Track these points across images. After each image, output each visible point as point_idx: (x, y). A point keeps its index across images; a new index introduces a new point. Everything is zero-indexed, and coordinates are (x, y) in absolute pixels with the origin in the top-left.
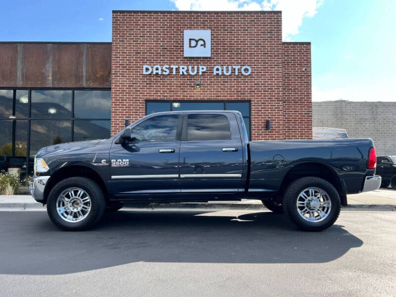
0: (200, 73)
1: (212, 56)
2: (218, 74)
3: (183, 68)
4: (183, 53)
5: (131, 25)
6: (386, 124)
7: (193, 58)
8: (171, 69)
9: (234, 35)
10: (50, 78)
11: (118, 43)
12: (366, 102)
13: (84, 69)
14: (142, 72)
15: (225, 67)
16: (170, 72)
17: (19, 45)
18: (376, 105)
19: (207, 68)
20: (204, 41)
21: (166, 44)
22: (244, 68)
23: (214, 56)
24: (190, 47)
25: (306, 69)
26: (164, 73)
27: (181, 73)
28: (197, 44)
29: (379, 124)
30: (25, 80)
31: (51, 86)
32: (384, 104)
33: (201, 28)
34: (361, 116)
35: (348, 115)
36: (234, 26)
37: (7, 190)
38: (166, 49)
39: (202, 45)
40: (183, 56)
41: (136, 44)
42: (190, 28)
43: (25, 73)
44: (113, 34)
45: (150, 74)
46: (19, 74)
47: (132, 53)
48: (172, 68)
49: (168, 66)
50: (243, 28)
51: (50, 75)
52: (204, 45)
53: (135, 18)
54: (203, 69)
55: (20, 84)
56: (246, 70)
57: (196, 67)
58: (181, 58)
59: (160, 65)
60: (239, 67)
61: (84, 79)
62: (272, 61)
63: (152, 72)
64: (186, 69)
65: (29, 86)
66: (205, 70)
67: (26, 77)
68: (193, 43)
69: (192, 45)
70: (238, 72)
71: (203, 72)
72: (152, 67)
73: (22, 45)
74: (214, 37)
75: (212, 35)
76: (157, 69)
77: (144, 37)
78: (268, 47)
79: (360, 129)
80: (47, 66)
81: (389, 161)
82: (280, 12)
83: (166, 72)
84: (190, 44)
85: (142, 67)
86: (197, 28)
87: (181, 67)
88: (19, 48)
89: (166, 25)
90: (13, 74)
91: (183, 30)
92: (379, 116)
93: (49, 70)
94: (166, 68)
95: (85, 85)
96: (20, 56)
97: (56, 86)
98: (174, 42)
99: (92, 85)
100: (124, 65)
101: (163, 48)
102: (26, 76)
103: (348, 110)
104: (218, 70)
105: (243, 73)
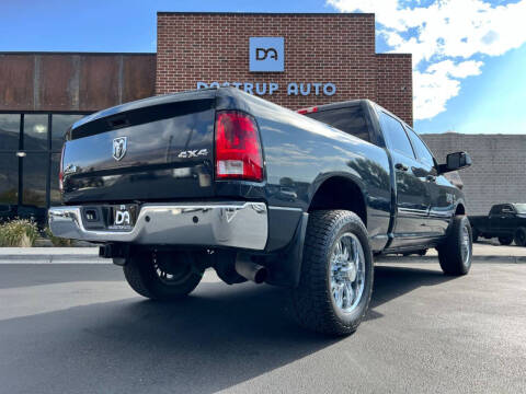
0: (271, 93)
1: (285, 70)
2: (293, 94)
3: (249, 86)
4: (248, 67)
5: (182, 30)
6: (508, 163)
7: (261, 73)
9: (313, 43)
10: (77, 99)
11: (165, 54)
12: (482, 135)
13: (120, 87)
15: (302, 85)
17: (36, 56)
18: (495, 139)
19: (279, 86)
20: (276, 52)
21: (226, 55)
22: (326, 86)
23: (288, 71)
24: (257, 59)
25: (405, 88)
28: (266, 56)
29: (499, 163)
30: (43, 100)
31: (77, 110)
32: (506, 137)
33: (271, 34)
36: (314, 32)
37: (23, 242)
38: (227, 61)
39: (272, 57)
40: (248, 70)
41: (187, 55)
43: (43, 93)
44: (158, 42)
46: (36, 93)
47: (183, 66)
50: (326, 35)
51: (77, 94)
52: (276, 57)
53: (187, 22)
54: (274, 87)
55: (37, 106)
56: (329, 89)
57: (265, 85)
58: (245, 73)
59: (219, 82)
60: (321, 85)
61: (120, 100)
62: (363, 77)
64: (252, 87)
65: (49, 109)
66: (276, 88)
67: (45, 98)
68: (262, 54)
69: (260, 57)
70: (319, 92)
71: (274, 91)
72: (209, 85)
73: (40, 56)
74: (288, 46)
75: (285, 43)
77: (199, 46)
78: (357, 59)
80: (73, 83)
82: (373, 15)
84: (257, 55)
85: (196, 85)
86: (265, 35)
87: (246, 85)
88: (36, 60)
89: (226, 31)
90: (28, 93)
91: (248, 37)
92: (499, 154)
93: (75, 89)
96: (37, 71)
97: (85, 109)
98: (237, 52)
100: (172, 82)
101: (222, 61)
102: (45, 96)
104: (293, 88)
105: (326, 92)
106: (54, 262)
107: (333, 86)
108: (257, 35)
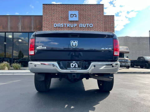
1: (79, 20)
2: (81, 27)
4: (68, 19)
5: (50, 9)
6: (143, 45)
7: (72, 21)
8: (64, 25)
9: (87, 13)
11: (45, 16)
12: (136, 37)
13: (33, 25)
14: (54, 26)
15: (83, 24)
17: (9, 16)
18: (139, 38)
21: (62, 16)
22: (90, 24)
25: (112, 25)
26: (62, 26)
29: (141, 45)
31: (21, 31)
32: (142, 38)
33: (75, 10)
34: (134, 42)
35: (129, 42)
36: (87, 9)
37: (6, 69)
38: (62, 18)
41: (51, 16)
44: (43, 12)
46: (9, 27)
47: (50, 19)
50: (90, 10)
51: (20, 27)
52: (76, 16)
53: (51, 7)
55: (9, 30)
56: (91, 25)
57: (73, 24)
58: (68, 21)
61: (33, 28)
62: (100, 22)
63: (57, 26)
65: (13, 31)
66: (76, 25)
67: (11, 28)
68: (72, 16)
70: (88, 26)
72: (57, 24)
73: (10, 16)
75: (79, 13)
76: (59, 25)
77: (54, 13)
78: (99, 17)
79: (133, 47)
80: (19, 24)
81: (143, 58)
82: (103, 5)
85: (54, 24)
86: (73, 10)
87: (68, 24)
88: (9, 18)
89: (62, 9)
90: (7, 27)
91: (68, 11)
92: (141, 42)
96: (9, 20)
97: (23, 31)
98: (65, 15)
100: (47, 23)
103: (129, 40)
104: (81, 25)
105: (90, 26)
106: (14, 74)
108: (71, 10)
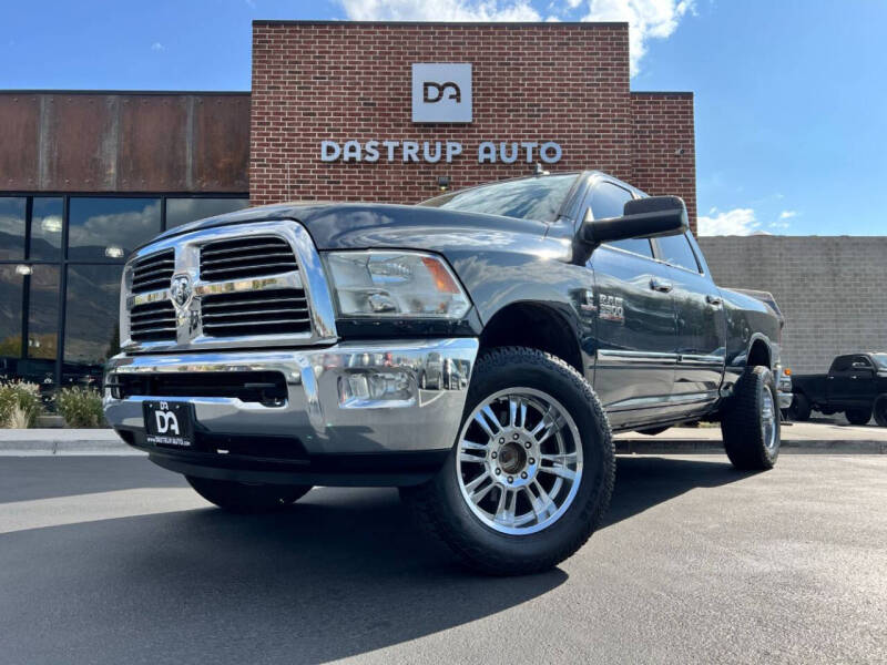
0: (449, 159)
1: (474, 121)
2: (487, 161)
3: (411, 148)
4: (411, 115)
5: (295, 52)
6: (860, 285)
7: (432, 125)
8: (383, 150)
9: (523, 74)
10: (113, 171)
11: (266, 93)
12: (815, 238)
13: (189, 151)
14: (320, 156)
15: (503, 145)
16: (381, 157)
17: (43, 98)
18: (837, 244)
19: (463, 147)
20: (457, 89)
21: (371, 94)
22: (545, 147)
23: (479, 121)
24: (426, 100)
25: (682, 152)
26: (368, 158)
27: (406, 159)
28: (441, 95)
29: (845, 285)
30: (55, 173)
31: (114, 189)
32: (856, 241)
33: (450, 59)
34: (805, 268)
35: (775, 264)
36: (524, 54)
37: (13, 420)
38: (373, 104)
39: (451, 97)
40: (410, 120)
41: (305, 93)
42: (426, 58)
43: (55, 160)
44: (254, 72)
45: (337, 161)
46: (43, 160)
47: (297, 114)
48: (387, 148)
49: (376, 144)
50: (544, 59)
51: (113, 163)
52: (457, 97)
53: (304, 37)
54: (454, 148)
55: (44, 184)
56: (551, 152)
57: (438, 145)
58: (405, 125)
59: (359, 141)
60: (535, 145)
61: (189, 172)
62: (608, 131)
63: (341, 156)
64: (416, 149)
65: (64, 188)
66: (459, 151)
67: (57, 168)
68: (433, 93)
69: (430, 97)
70: (533, 157)
71: (454, 157)
72: (341, 146)
73: (50, 98)
74: (479, 79)
75: (474, 74)
76: (352, 149)
77: (324, 78)
78: (598, 100)
79: (802, 297)
80: (106, 143)
81: (868, 364)
82: (625, 25)
83: (371, 155)
84: (426, 94)
85: (320, 146)
86: (440, 60)
87: (406, 145)
88: (43, 103)
89: (371, 53)
90: (29, 161)
91: (410, 64)
92: (845, 269)
93: (110, 152)
94: (373, 147)
95: (190, 186)
96: (45, 122)
97: (126, 189)
98: (390, 89)
99: (205, 186)
100: (278, 140)
101: (365, 104)
102: (58, 166)
103: (775, 254)
104: (487, 151)
105: (545, 158)
106: (61, 453)
107: (557, 147)
108: (426, 59)
